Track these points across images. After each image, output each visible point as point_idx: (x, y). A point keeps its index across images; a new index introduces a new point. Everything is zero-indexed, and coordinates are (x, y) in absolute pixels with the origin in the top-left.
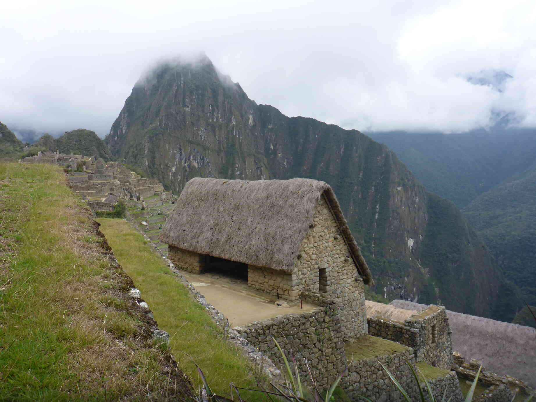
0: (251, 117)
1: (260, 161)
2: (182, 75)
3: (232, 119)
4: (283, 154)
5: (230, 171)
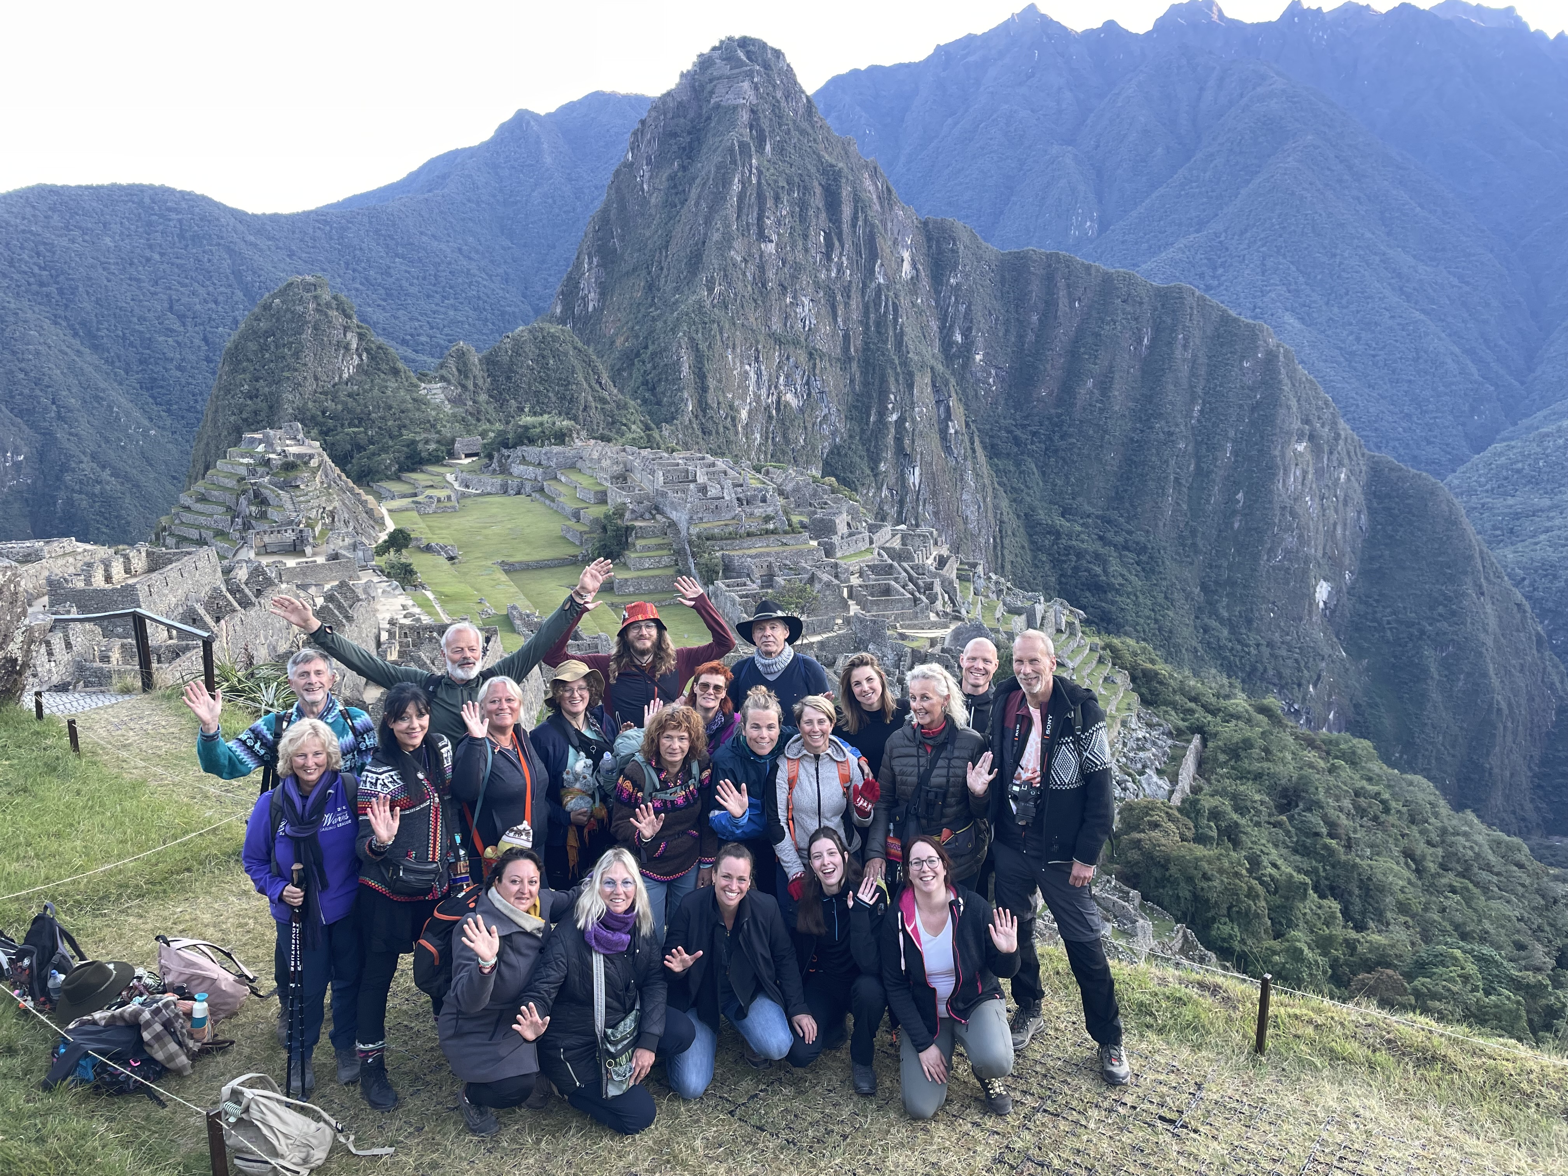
0: (906, 255)
1: (946, 383)
2: (753, 149)
3: (877, 269)
4: (986, 355)
5: (873, 411)
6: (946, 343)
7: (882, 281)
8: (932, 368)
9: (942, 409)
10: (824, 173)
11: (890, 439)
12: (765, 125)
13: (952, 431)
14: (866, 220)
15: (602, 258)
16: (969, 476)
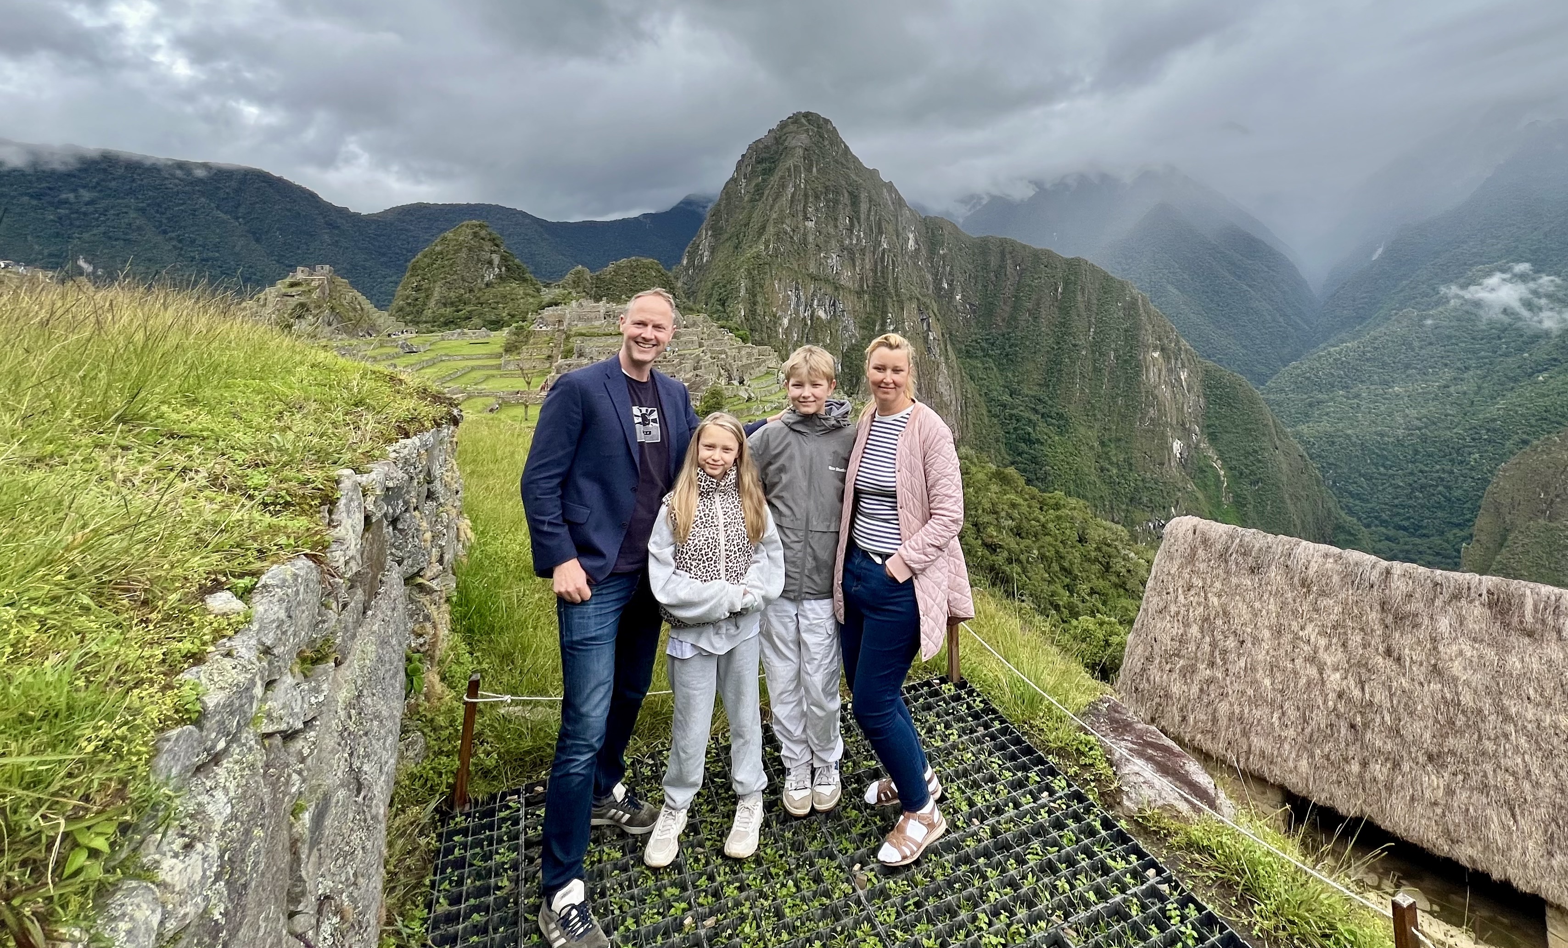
0: (911, 236)
1: (927, 308)
4: (963, 296)
6: (938, 288)
7: (886, 247)
8: (918, 299)
9: (925, 324)
10: (851, 185)
12: (815, 158)
13: (931, 338)
16: (943, 367)
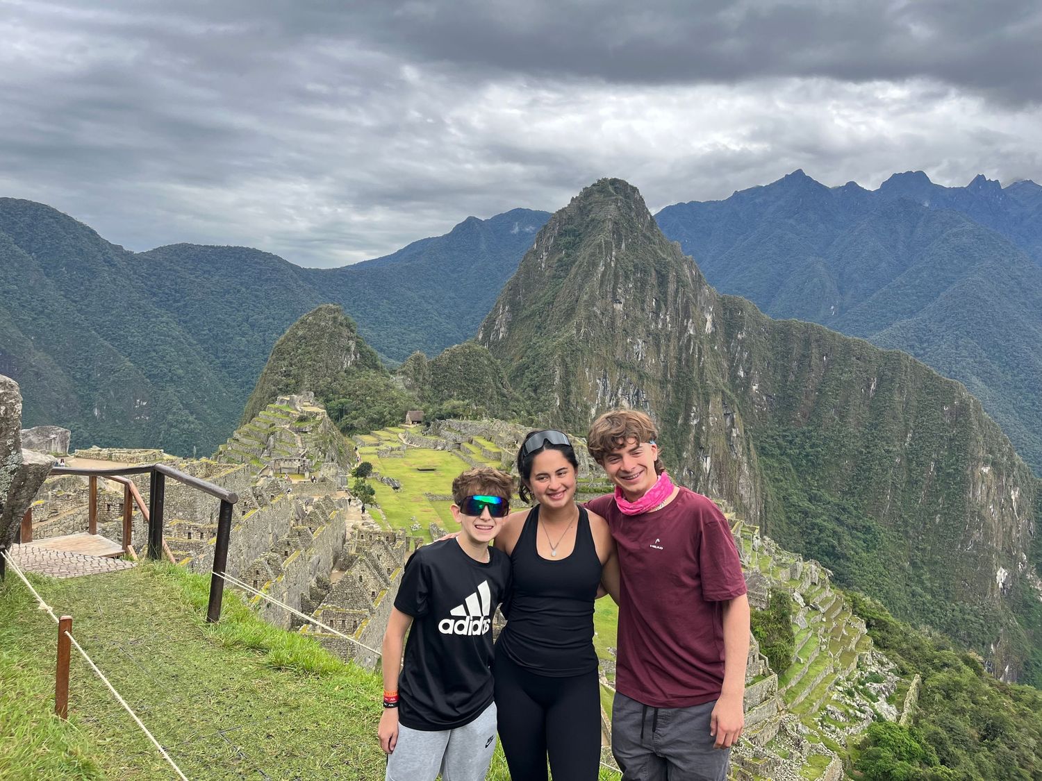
0: (709, 318)
1: (732, 402)
2: (614, 245)
3: (689, 325)
4: (760, 386)
5: (681, 417)
6: (734, 377)
7: (692, 333)
8: (723, 392)
9: (728, 419)
10: (658, 262)
11: (691, 437)
12: (623, 232)
13: (735, 435)
14: (684, 294)
15: (511, 306)
16: (745, 467)
